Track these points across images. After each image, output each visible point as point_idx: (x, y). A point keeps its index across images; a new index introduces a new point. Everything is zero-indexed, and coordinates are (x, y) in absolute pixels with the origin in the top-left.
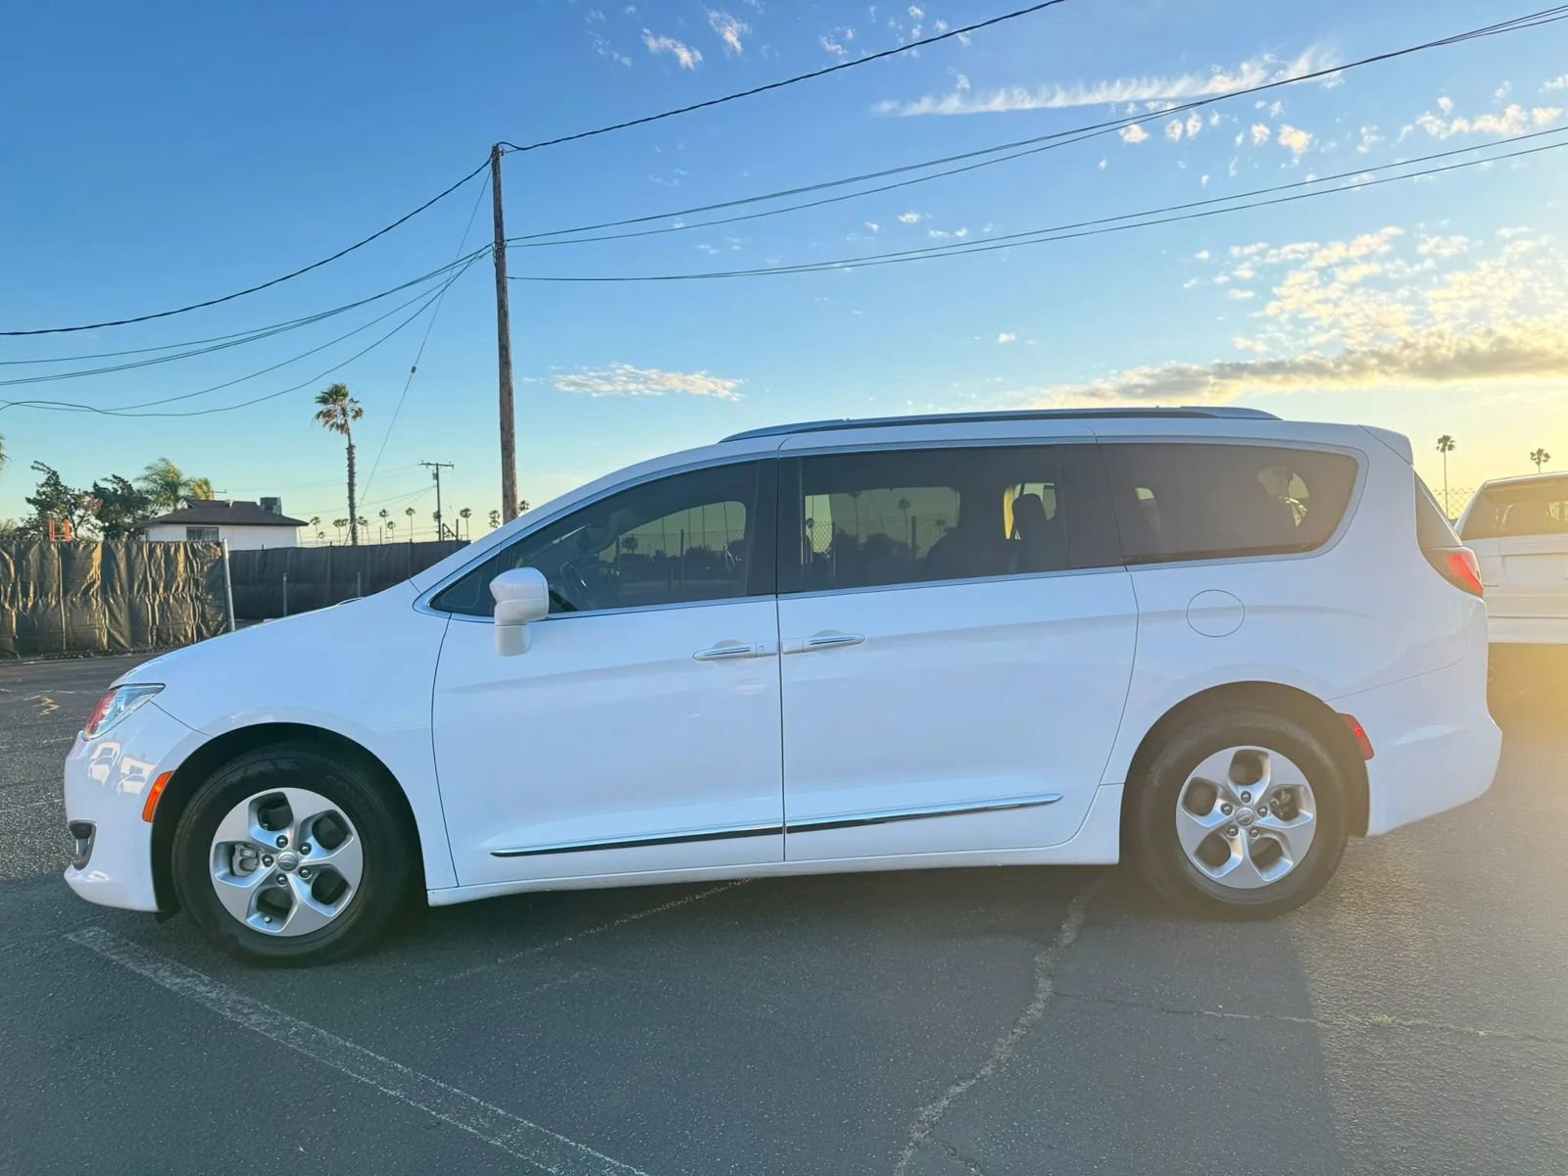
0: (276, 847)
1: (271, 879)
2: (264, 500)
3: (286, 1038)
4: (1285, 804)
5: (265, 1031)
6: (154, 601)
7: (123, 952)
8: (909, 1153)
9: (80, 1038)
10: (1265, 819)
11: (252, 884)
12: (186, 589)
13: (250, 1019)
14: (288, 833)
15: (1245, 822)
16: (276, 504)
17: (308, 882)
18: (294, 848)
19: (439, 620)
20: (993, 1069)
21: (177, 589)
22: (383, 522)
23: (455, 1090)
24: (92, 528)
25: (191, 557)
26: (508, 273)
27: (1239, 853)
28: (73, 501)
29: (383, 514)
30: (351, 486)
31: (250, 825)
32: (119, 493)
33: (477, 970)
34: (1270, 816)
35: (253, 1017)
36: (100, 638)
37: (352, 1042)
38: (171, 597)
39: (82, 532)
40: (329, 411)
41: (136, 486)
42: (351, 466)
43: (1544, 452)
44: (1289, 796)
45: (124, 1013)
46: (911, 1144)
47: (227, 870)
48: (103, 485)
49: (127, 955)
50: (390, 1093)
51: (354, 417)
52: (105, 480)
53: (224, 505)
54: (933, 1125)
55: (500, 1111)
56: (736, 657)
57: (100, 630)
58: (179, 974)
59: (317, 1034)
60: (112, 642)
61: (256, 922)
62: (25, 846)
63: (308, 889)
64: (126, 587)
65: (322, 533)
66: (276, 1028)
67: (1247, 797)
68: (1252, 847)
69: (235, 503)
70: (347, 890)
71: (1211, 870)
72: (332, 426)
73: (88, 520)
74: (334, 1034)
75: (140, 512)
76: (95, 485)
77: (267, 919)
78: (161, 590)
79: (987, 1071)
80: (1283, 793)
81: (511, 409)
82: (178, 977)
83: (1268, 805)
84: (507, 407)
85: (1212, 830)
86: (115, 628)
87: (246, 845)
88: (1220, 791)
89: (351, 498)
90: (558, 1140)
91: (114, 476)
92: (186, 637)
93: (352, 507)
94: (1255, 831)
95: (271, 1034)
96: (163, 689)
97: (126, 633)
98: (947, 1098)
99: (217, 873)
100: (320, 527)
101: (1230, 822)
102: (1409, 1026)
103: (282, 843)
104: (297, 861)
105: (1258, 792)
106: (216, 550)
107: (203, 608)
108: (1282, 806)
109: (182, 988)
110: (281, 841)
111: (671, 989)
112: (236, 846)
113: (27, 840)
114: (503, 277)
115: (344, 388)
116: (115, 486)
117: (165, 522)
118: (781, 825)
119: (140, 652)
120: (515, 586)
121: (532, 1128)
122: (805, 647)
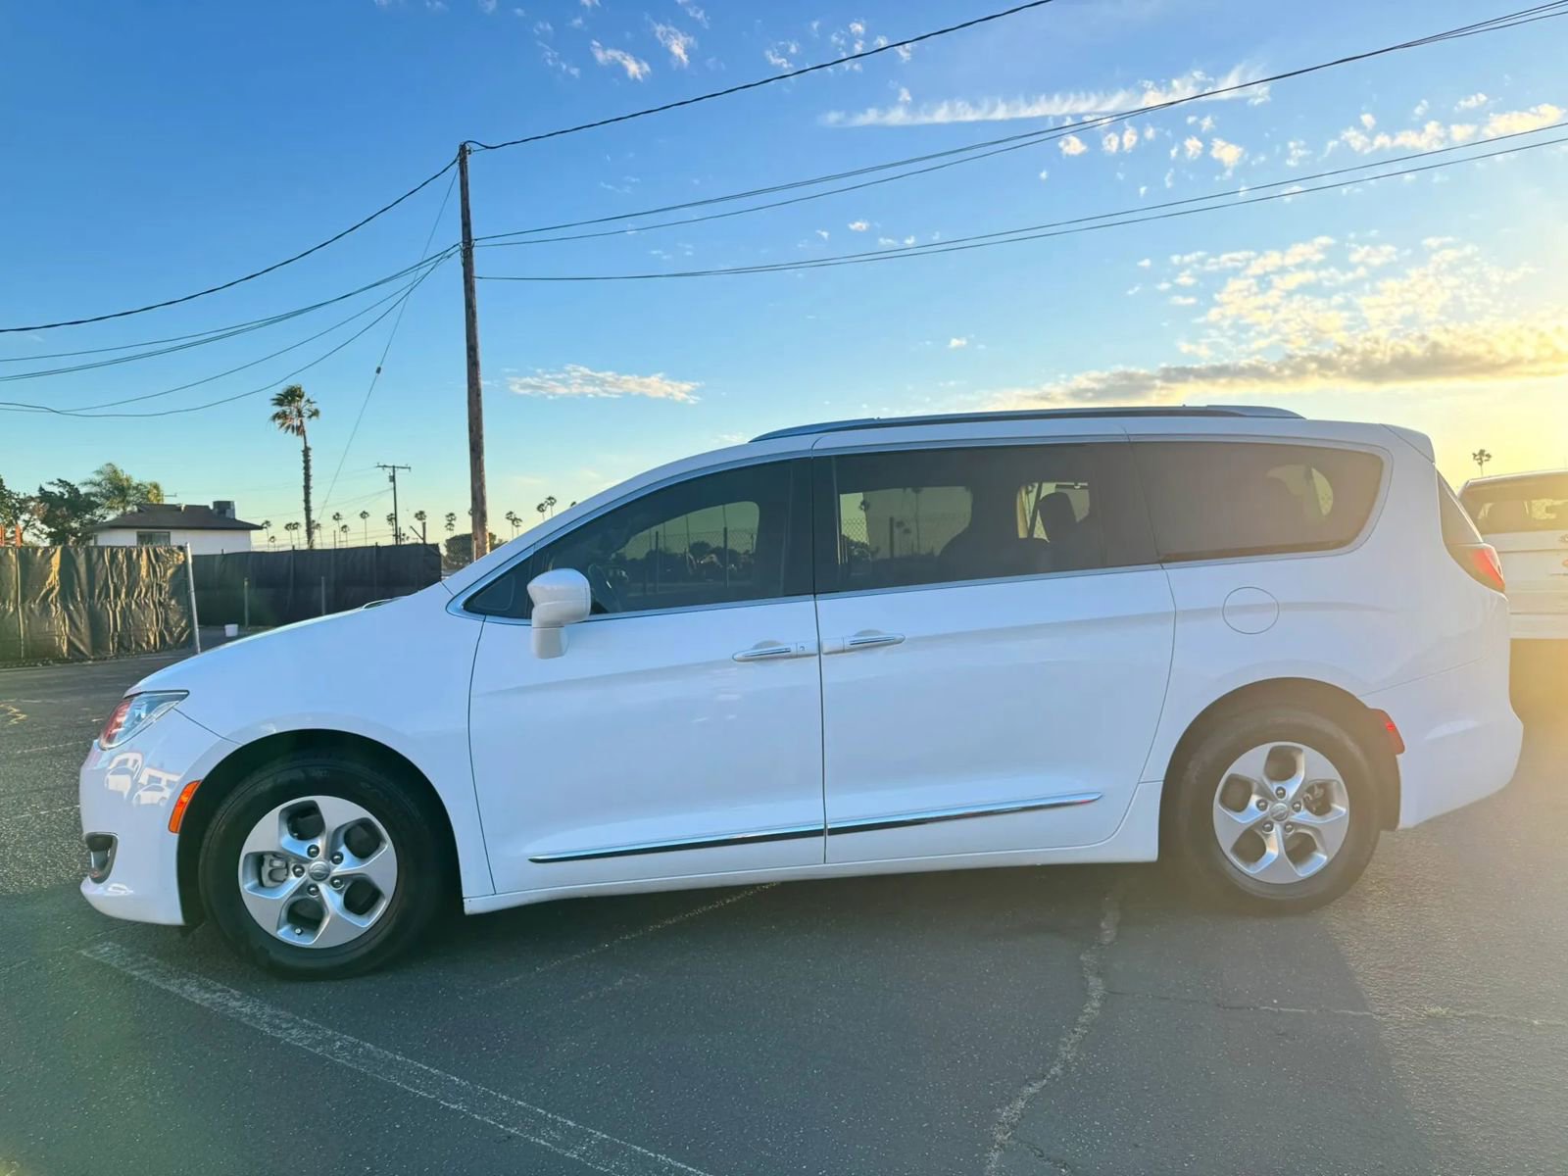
0: (306, 856)
1: (303, 889)
2: (217, 504)
3: (332, 1054)
4: (1318, 799)
5: (308, 1046)
6: (116, 606)
7: (143, 968)
8: (996, 1156)
9: (115, 1058)
10: (1300, 813)
11: (282, 895)
12: (149, 595)
13: (290, 1034)
14: (320, 842)
15: (1279, 819)
16: (229, 508)
17: (340, 892)
18: (325, 858)
19: (473, 624)
20: (1062, 1069)
21: (139, 595)
22: (336, 526)
23: (520, 1103)
24: (38, 533)
25: (154, 562)
26: (476, 273)
27: (1274, 848)
28: (17, 505)
29: (337, 517)
30: (307, 488)
31: (281, 834)
32: (66, 496)
33: (517, 979)
34: (1304, 812)
35: (294, 1032)
36: (60, 645)
37: (403, 1056)
38: (133, 602)
39: (28, 537)
40: (284, 412)
41: (83, 490)
42: (307, 468)
43: (1486, 453)
44: (1322, 791)
45: (156, 1030)
46: (996, 1146)
47: (256, 881)
48: (49, 488)
49: (148, 971)
50: (452, 1106)
51: (310, 417)
52: (52, 483)
53: (176, 508)
54: (1013, 1127)
55: (570, 1123)
56: (776, 658)
57: (60, 637)
58: (207, 989)
59: (364, 1047)
60: (72, 651)
61: (286, 934)
62: (19, 860)
63: (339, 899)
64: (86, 593)
65: (273, 537)
66: (319, 1043)
67: (1282, 793)
68: (1286, 842)
69: (187, 507)
70: (381, 898)
71: (1248, 866)
72: (288, 428)
73: (34, 525)
74: (382, 1047)
75: (88, 516)
76: (41, 489)
77: (298, 931)
78: (123, 596)
79: (1056, 1070)
80: (1316, 788)
81: (480, 410)
82: (207, 992)
83: (1302, 801)
84: (476, 409)
85: (1249, 826)
86: (75, 636)
87: (275, 855)
88: (1255, 787)
89: (307, 501)
90: (635, 1151)
91: (59, 480)
92: (148, 643)
93: (308, 510)
94: (1289, 827)
95: (315, 1049)
96: (187, 695)
97: (87, 640)
98: (1023, 1099)
99: (246, 885)
100: (271, 531)
101: (1265, 818)
102: (1463, 1017)
103: (313, 852)
104: (328, 871)
105: (1292, 788)
106: (179, 555)
107: (166, 614)
108: (1315, 801)
109: (213, 1004)
110: (312, 850)
111: (720, 994)
112: (266, 857)
113: (19, 854)
114: (471, 277)
115: (300, 389)
116: (61, 490)
117: (113, 526)
118: (822, 827)
119: (100, 659)
120: (555, 587)
121: (606, 1139)
122: (846, 648)
